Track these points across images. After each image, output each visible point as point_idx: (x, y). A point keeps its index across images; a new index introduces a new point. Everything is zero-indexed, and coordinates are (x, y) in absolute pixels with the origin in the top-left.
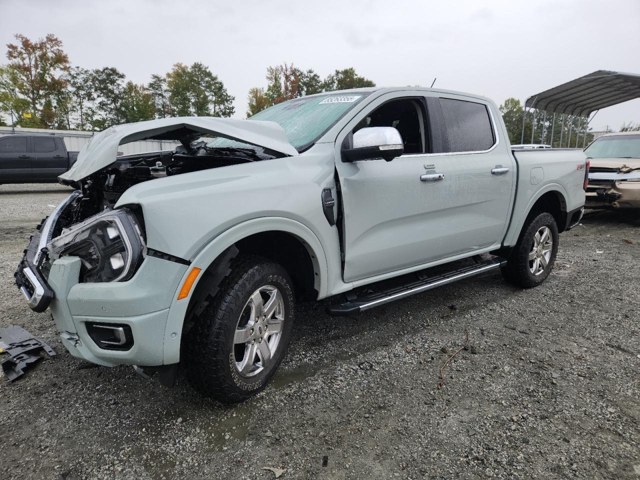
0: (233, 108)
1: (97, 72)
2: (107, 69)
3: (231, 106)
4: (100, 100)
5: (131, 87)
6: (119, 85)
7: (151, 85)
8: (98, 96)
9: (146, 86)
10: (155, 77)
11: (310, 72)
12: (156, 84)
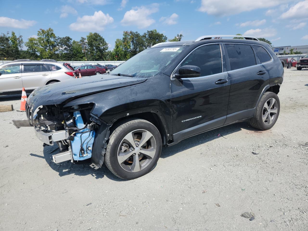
0: (108, 47)
1: (64, 38)
2: (67, 37)
3: (107, 46)
4: (64, 47)
5: (74, 42)
6: (70, 42)
7: (81, 41)
8: (64, 46)
9: (79, 41)
10: (82, 38)
11: (137, 32)
12: (83, 40)
